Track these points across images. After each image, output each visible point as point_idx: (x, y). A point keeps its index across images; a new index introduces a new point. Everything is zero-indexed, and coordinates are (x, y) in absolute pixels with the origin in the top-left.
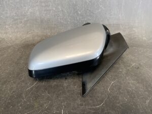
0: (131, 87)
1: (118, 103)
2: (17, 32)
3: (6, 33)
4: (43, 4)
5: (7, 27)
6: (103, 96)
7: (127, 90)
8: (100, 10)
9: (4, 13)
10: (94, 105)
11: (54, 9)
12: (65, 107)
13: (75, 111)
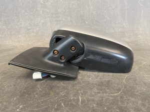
0: (147, 80)
1: (137, 92)
2: (29, 40)
3: (19, 42)
4: (54, 16)
5: (20, 36)
6: (119, 86)
7: (143, 82)
8: (105, 20)
9: (18, 24)
10: (112, 93)
11: (64, 20)
12: (82, 94)
13: (93, 98)
